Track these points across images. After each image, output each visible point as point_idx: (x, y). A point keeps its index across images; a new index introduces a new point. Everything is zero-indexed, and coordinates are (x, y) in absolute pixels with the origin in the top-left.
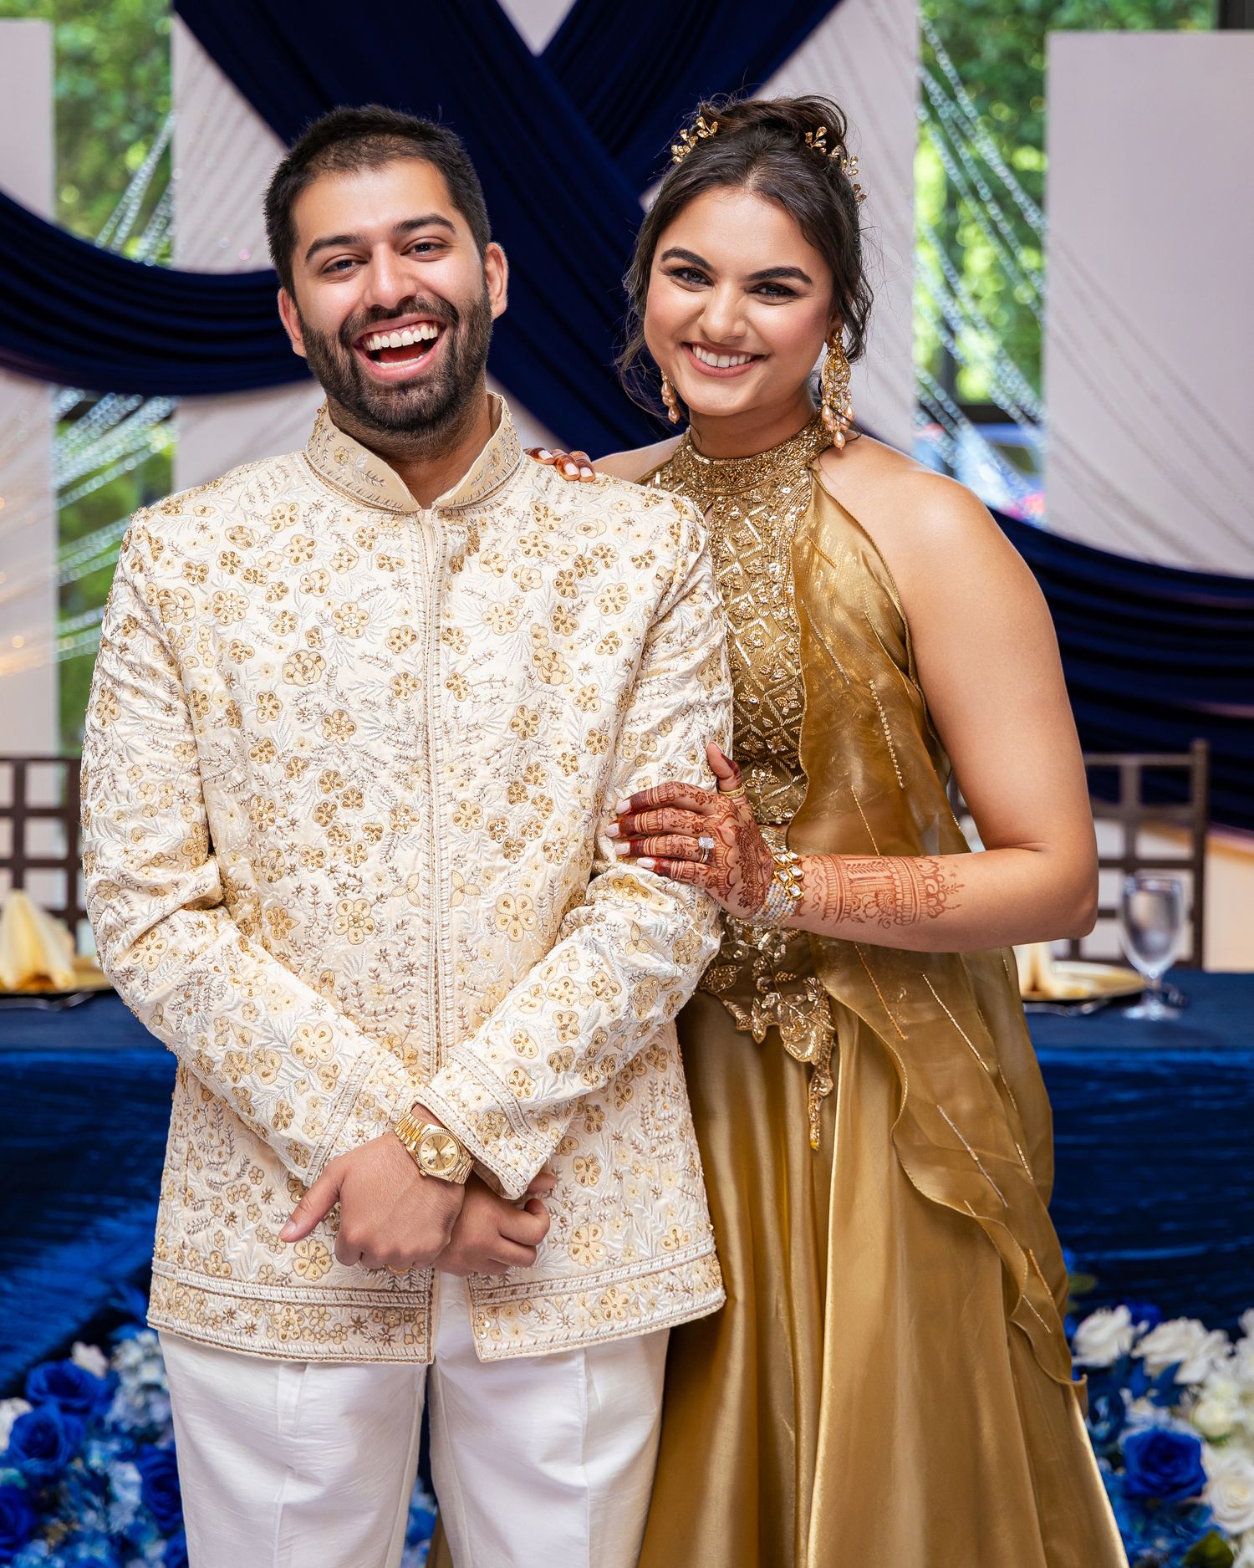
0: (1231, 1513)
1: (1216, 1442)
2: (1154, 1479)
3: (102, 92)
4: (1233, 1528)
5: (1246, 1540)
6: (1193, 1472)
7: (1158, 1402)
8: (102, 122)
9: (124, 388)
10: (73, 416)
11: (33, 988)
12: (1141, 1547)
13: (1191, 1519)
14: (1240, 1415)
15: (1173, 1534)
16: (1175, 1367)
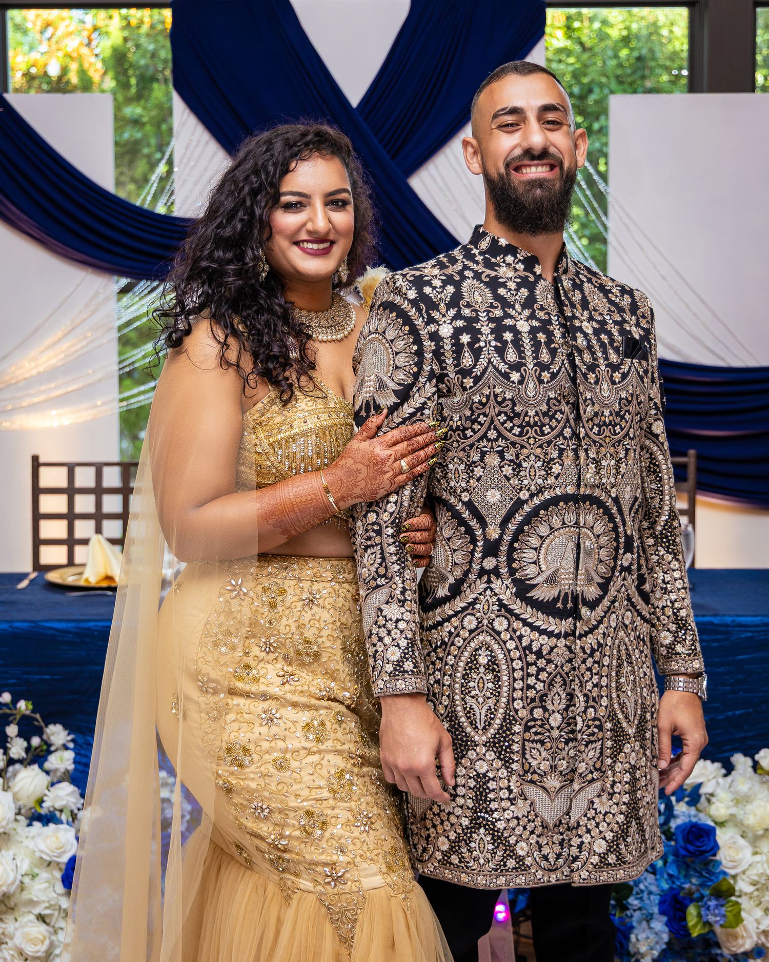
0: (730, 864)
1: (722, 824)
2: (691, 848)
3: (145, 137)
4: (732, 872)
5: (738, 878)
6: (712, 844)
7: (689, 804)
8: (146, 151)
9: (149, 277)
10: (125, 291)
11: (105, 584)
12: (684, 883)
13: (710, 868)
14: (733, 811)
15: (701, 875)
16: (699, 785)
